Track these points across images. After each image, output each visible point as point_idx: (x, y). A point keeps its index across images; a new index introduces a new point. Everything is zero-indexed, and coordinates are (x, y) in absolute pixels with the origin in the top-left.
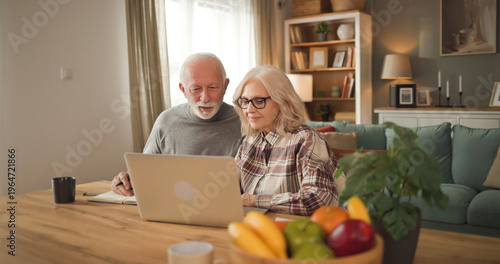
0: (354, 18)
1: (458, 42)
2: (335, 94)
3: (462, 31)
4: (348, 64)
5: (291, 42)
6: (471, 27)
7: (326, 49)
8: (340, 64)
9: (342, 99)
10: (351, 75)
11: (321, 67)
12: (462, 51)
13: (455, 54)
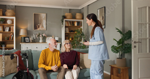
0: (13, 18)
3: (38, 25)
4: (11, 31)
7: (2, 26)
8: (8, 31)
9: (9, 40)
10: (12, 34)
11: (1, 31)
12: (38, 29)
13: (37, 30)
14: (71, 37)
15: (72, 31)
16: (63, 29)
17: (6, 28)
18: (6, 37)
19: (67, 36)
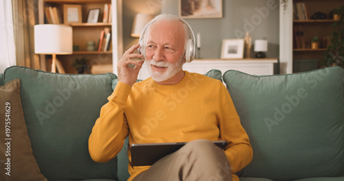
1: (193, 6)
2: (91, 48)
4: (105, 20)
7: (80, 6)
9: (99, 52)
10: (107, 30)
11: (75, 22)
12: (196, 15)
13: (190, 17)
14: (316, 38)
15: (319, 15)
16: (285, 6)
17: (91, 12)
18: (90, 43)
19: (302, 34)
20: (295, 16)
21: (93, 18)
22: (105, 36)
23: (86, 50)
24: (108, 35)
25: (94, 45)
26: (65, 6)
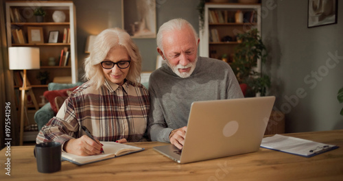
0: (68, 7)
1: (134, 29)
2: (52, 63)
3: (136, 23)
4: (64, 41)
5: (11, 21)
6: (141, 21)
7: (41, 28)
8: (56, 40)
9: (60, 66)
10: (66, 49)
11: (39, 42)
14: (225, 55)
15: (227, 38)
16: (203, 32)
17: (51, 34)
18: (52, 59)
19: (215, 52)
20: (210, 39)
21: (53, 38)
22: (64, 54)
23: (48, 65)
24: (67, 53)
25: (55, 61)
26: (29, 28)
